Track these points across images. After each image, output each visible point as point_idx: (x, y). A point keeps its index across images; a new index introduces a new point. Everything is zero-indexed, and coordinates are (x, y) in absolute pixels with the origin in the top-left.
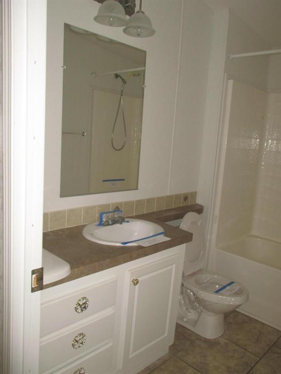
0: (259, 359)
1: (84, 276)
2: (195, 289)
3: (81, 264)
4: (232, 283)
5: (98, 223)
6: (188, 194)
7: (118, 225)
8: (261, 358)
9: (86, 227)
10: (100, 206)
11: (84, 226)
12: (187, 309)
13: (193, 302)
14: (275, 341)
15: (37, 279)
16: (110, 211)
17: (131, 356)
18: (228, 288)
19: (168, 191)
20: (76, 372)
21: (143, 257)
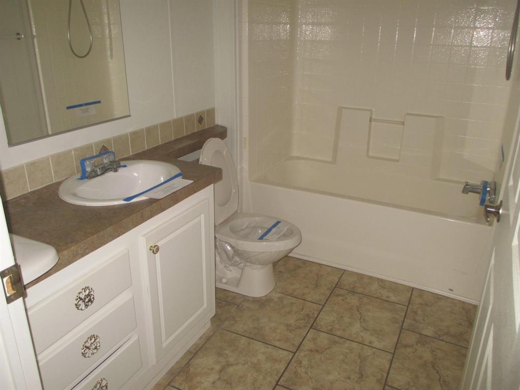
0: (322, 306)
1: (80, 258)
2: (232, 241)
3: (71, 242)
4: (278, 223)
5: (79, 176)
6: (203, 112)
7: (111, 174)
8: (323, 306)
9: (62, 185)
10: (76, 150)
11: (59, 184)
12: (225, 266)
13: (233, 257)
14: (336, 283)
15: (11, 282)
16: (95, 155)
17: (164, 345)
18: (274, 230)
19: (175, 113)
20: (95, 387)
21: (158, 214)
